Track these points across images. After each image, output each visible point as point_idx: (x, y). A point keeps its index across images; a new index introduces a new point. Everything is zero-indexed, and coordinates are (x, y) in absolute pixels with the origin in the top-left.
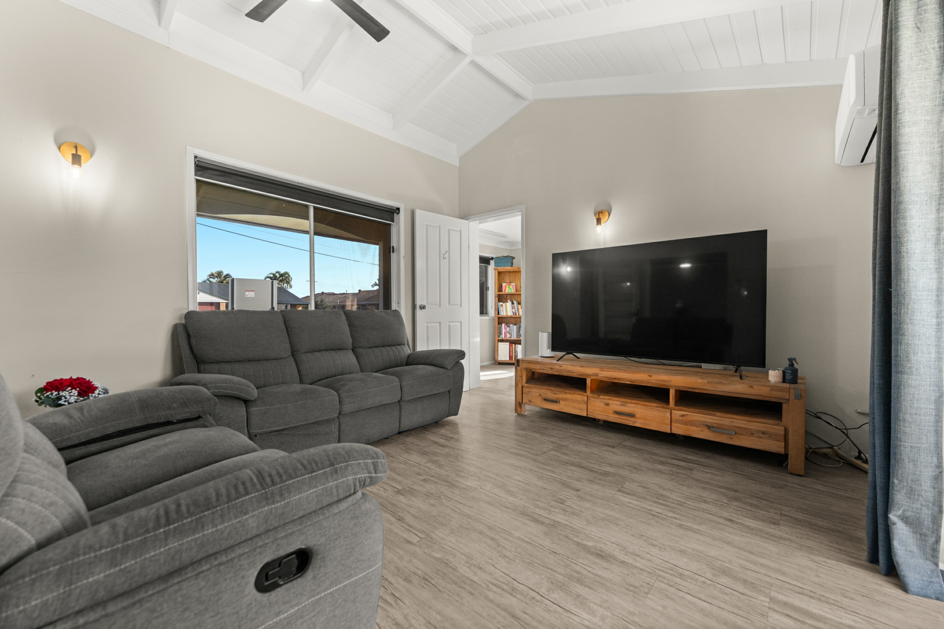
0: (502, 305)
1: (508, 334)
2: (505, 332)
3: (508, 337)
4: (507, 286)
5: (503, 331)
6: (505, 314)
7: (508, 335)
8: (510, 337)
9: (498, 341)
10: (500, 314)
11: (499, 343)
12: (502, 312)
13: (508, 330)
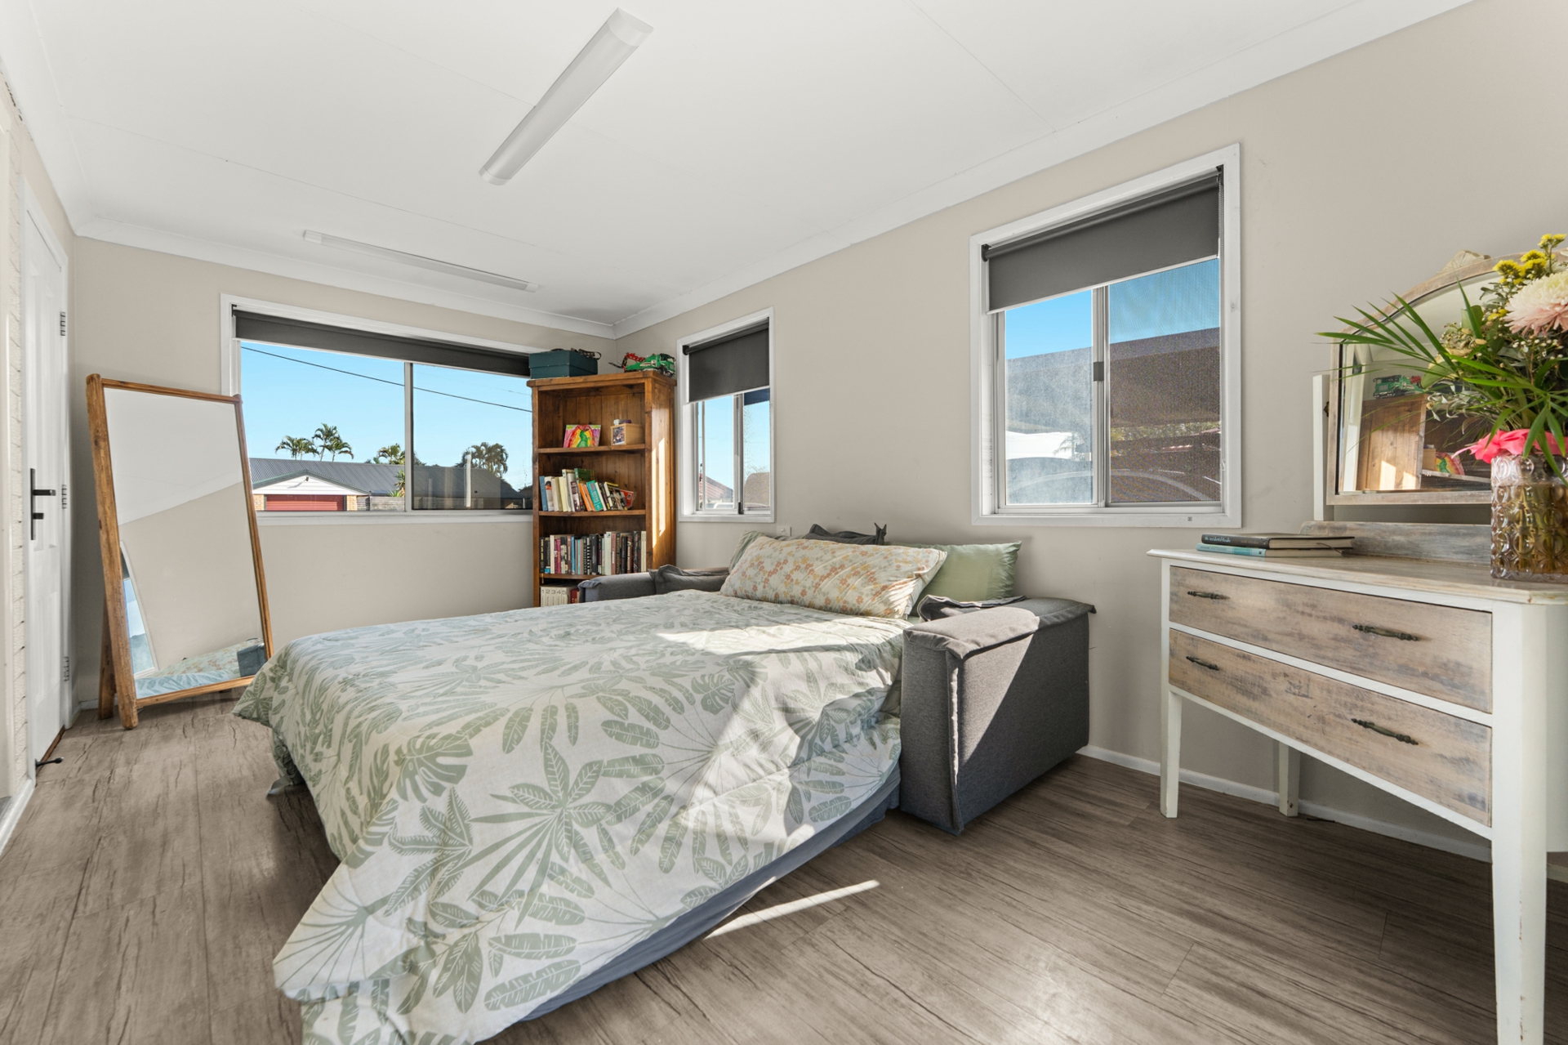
0: (549, 483)
1: (563, 563)
2: (556, 559)
3: (563, 571)
4: (579, 431)
5: (553, 554)
6: (557, 508)
7: (564, 568)
8: (569, 573)
9: (541, 584)
10: (544, 507)
11: (543, 588)
12: (549, 504)
13: (563, 552)
